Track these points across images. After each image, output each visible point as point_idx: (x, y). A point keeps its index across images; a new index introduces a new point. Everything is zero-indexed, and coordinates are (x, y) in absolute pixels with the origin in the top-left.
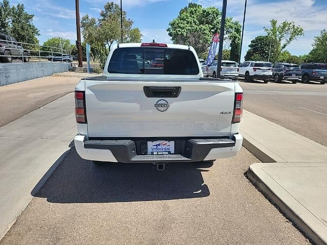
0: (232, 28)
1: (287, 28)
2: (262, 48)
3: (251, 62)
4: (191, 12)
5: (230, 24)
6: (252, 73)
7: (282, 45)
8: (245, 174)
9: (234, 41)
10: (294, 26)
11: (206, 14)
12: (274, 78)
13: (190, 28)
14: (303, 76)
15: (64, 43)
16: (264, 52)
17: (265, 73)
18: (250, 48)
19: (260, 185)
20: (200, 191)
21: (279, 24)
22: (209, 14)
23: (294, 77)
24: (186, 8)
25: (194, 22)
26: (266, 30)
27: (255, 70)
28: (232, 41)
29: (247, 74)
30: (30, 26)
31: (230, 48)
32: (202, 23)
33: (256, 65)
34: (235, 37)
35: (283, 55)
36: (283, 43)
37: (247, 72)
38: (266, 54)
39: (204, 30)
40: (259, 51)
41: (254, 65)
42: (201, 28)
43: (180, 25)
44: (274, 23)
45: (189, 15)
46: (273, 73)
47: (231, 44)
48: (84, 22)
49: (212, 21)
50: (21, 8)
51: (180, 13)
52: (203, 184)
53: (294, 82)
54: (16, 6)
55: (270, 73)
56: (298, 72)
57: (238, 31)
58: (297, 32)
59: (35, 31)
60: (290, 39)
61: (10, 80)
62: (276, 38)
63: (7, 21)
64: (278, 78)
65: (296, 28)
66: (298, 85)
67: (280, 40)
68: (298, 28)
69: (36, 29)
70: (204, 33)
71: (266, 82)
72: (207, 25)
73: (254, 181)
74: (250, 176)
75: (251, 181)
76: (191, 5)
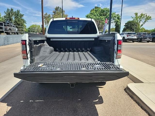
0: (115, 17)
1: (143, 17)
2: (131, 26)
3: (125, 32)
4: (95, 11)
5: (115, 15)
6: (126, 38)
7: (141, 25)
8: (125, 90)
9: (117, 23)
10: (146, 15)
11: (103, 11)
12: (138, 40)
13: (95, 18)
14: (153, 39)
15: (38, 27)
16: (132, 28)
17: (133, 37)
18: (125, 27)
19: (135, 97)
20: (97, 100)
21: (139, 15)
22: (105, 11)
23: (148, 39)
24: (93, 9)
25: (97, 15)
26: (133, 18)
27: (128, 36)
28: (116, 24)
29: (124, 38)
30: (22, 19)
31: (115, 27)
32: (101, 15)
33: (128, 34)
34: (118, 22)
35: (141, 29)
36: (141, 23)
37: (124, 37)
38: (133, 29)
39: (102, 18)
40: (129, 28)
41: (127, 34)
42: (101, 18)
43: (90, 16)
44: (136, 14)
45: (95, 12)
46: (137, 38)
47: (115, 25)
48: (45, 16)
49: (106, 14)
50: (18, 11)
51: (91, 11)
52: (100, 96)
53: (148, 42)
54: (16, 11)
55: (136, 37)
56: (150, 37)
57: (118, 18)
58: (148, 18)
59: (24, 22)
60: (145, 22)
61: (9, 43)
62: (137, 22)
63: (12, 18)
64: (140, 40)
65: (147, 16)
66: (150, 43)
67: (140, 22)
68: (149, 16)
69: (25, 21)
70: (102, 20)
71: (133, 42)
72: (103, 16)
73: (131, 94)
74: (128, 91)
75: (129, 94)
76: (96, 8)
